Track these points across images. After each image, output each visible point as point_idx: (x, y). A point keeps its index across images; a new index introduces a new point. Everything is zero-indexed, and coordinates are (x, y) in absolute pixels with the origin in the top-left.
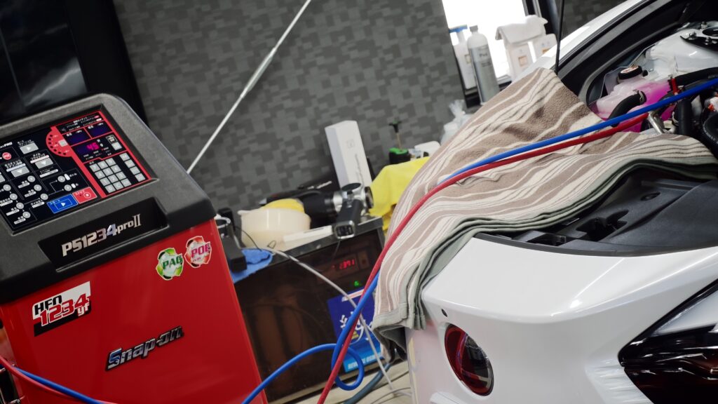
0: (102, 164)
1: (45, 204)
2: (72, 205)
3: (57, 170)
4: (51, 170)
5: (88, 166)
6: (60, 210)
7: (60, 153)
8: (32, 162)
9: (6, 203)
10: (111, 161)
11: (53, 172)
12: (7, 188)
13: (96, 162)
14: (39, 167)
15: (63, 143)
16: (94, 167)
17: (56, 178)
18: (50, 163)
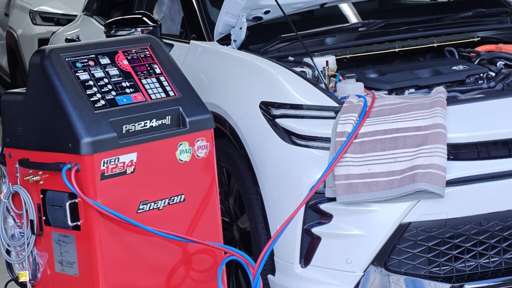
0: (149, 80)
1: (114, 97)
3: (121, 79)
5: (140, 79)
7: (123, 68)
8: (107, 70)
9: (90, 92)
10: (154, 80)
11: (119, 79)
12: (91, 83)
13: (145, 78)
14: (111, 74)
15: (126, 62)
16: (144, 81)
17: (121, 83)
18: (118, 73)
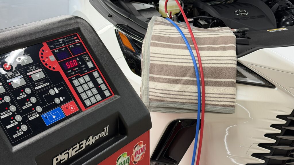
0: (81, 80)
1: (40, 116)
2: (60, 118)
3: (48, 84)
4: (44, 83)
5: (71, 81)
6: (51, 122)
7: (50, 67)
8: (28, 74)
9: (6, 116)
10: (87, 78)
11: (45, 85)
12: (7, 99)
13: (77, 77)
14: (35, 79)
15: (52, 58)
16: (76, 82)
17: (48, 91)
18: (43, 76)
